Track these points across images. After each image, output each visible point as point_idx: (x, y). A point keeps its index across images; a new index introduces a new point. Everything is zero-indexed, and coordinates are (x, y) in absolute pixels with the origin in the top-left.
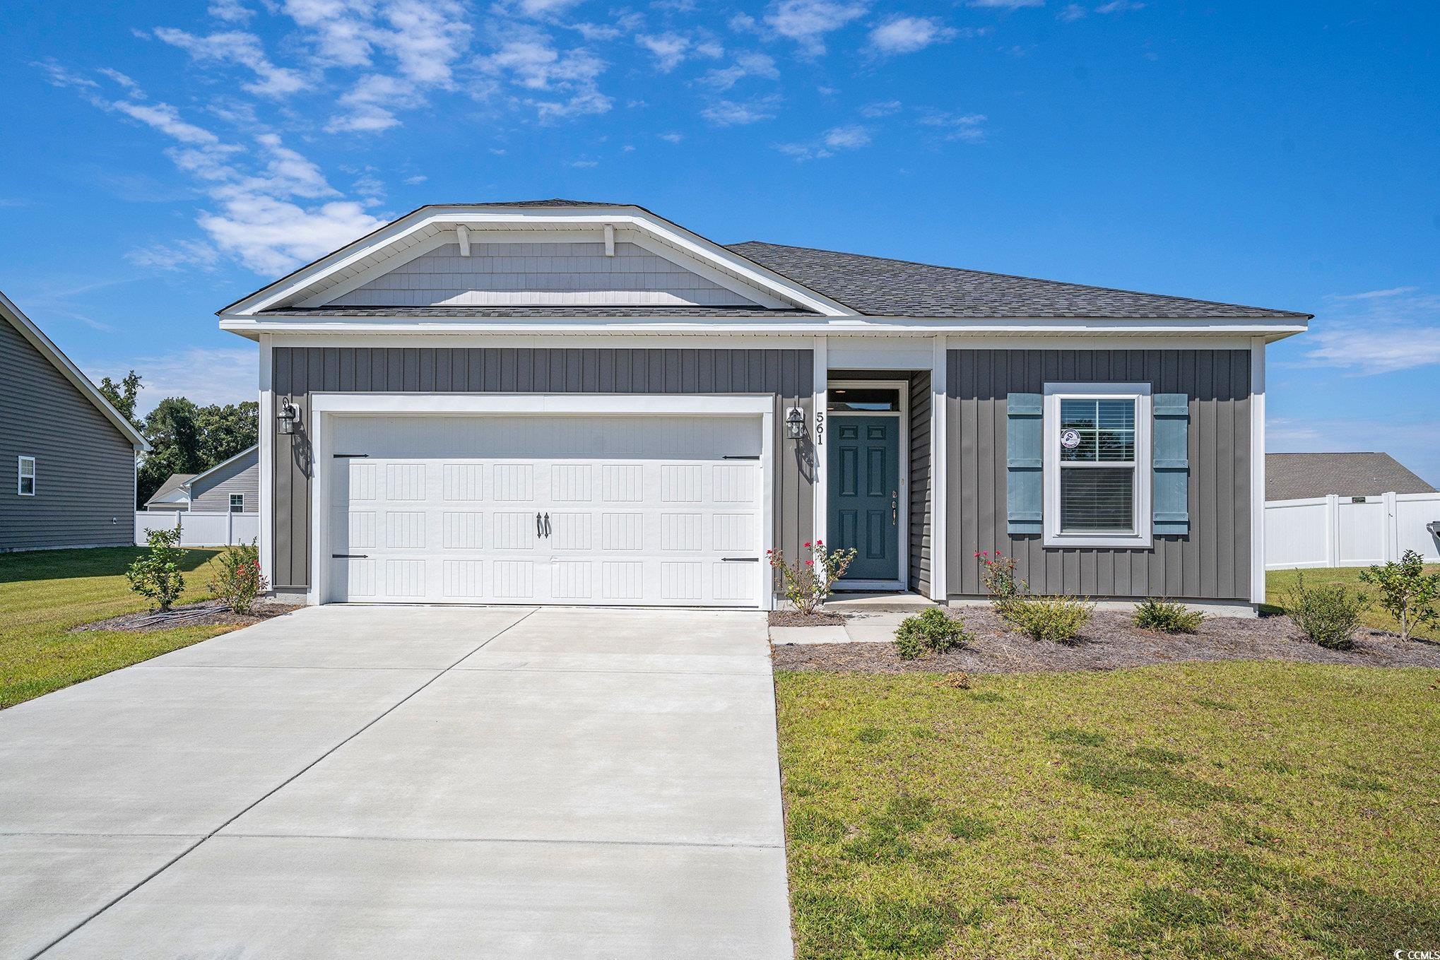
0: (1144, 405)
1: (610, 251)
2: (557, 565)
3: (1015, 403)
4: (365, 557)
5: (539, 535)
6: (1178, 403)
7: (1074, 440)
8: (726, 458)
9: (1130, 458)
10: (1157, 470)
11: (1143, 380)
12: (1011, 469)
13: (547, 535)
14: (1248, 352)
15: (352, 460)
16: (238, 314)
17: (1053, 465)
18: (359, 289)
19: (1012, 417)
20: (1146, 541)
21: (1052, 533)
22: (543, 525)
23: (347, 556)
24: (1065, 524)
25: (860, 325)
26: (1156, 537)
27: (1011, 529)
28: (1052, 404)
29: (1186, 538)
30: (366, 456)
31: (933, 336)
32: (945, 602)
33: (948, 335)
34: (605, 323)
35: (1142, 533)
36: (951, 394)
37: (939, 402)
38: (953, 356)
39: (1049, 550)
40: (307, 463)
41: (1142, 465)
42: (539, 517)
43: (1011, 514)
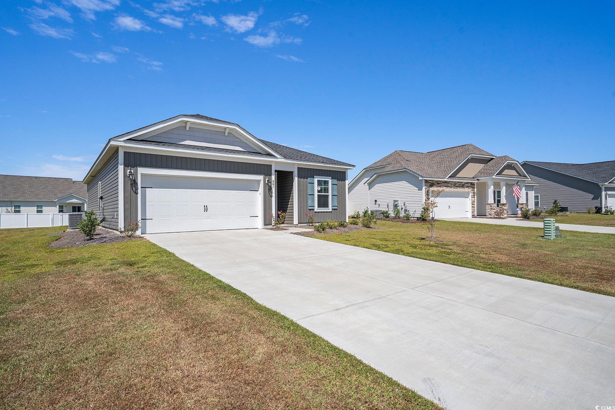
0: (330, 181)
1: (226, 135)
2: (209, 220)
3: (309, 180)
4: (152, 219)
5: (205, 211)
6: (335, 181)
7: (320, 189)
8: (250, 191)
9: (328, 193)
10: (333, 195)
11: (330, 176)
12: (309, 195)
13: (206, 211)
14: (345, 172)
15: (147, 189)
16: (118, 140)
17: (316, 194)
18: (154, 136)
19: (309, 183)
20: (331, 210)
21: (316, 209)
22: (206, 209)
23: (146, 219)
24: (318, 207)
25: (284, 160)
26: (332, 209)
27: (310, 208)
28: (316, 180)
29: (337, 209)
30: (152, 188)
31: (295, 164)
32: (297, 225)
33: (298, 164)
34: (229, 154)
35: (330, 209)
36: (298, 178)
37: (296, 179)
38: (299, 169)
39: (316, 212)
40: (136, 190)
41: (330, 194)
42: (204, 206)
43: (309, 205)
